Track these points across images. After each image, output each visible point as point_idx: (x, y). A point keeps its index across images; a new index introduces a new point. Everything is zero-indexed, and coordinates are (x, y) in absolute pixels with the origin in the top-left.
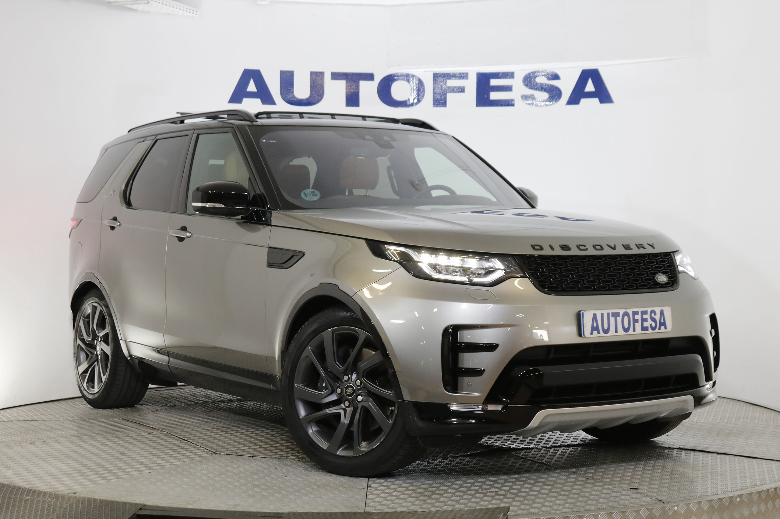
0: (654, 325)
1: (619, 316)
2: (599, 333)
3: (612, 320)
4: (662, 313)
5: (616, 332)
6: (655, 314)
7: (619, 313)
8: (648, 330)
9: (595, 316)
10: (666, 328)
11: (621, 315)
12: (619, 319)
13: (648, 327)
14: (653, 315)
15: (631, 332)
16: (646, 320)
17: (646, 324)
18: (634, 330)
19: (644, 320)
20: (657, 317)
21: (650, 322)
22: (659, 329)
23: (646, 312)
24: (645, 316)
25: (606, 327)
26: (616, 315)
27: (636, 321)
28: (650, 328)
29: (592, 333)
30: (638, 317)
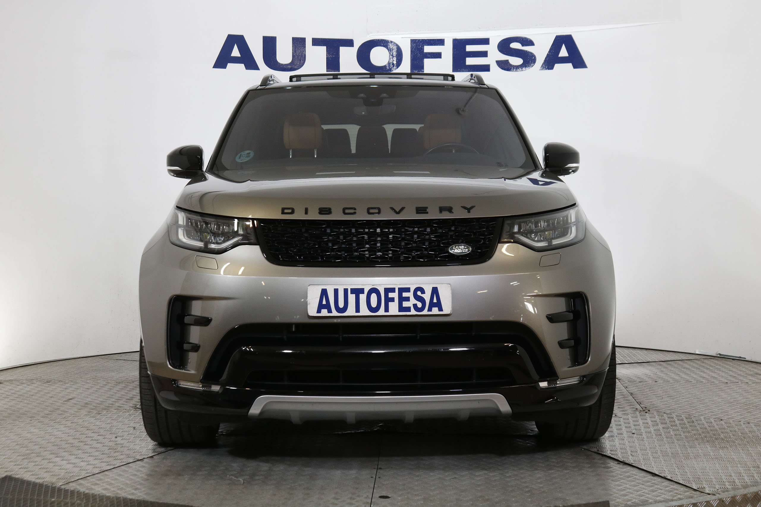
0: (419, 305)
1: (364, 293)
2: (330, 311)
3: (352, 298)
4: (435, 291)
5: (358, 310)
6: (423, 292)
7: (363, 289)
8: (410, 311)
9: (324, 293)
10: (441, 309)
11: (366, 292)
12: (363, 297)
13: (410, 308)
14: (419, 293)
15: (381, 312)
16: (408, 299)
17: (405, 304)
18: (387, 310)
19: (402, 299)
20: (427, 297)
21: (413, 301)
22: (430, 310)
23: (408, 290)
24: (405, 295)
25: (341, 305)
26: (357, 292)
27: (389, 300)
28: (412, 309)
29: (319, 311)
30: (394, 295)
